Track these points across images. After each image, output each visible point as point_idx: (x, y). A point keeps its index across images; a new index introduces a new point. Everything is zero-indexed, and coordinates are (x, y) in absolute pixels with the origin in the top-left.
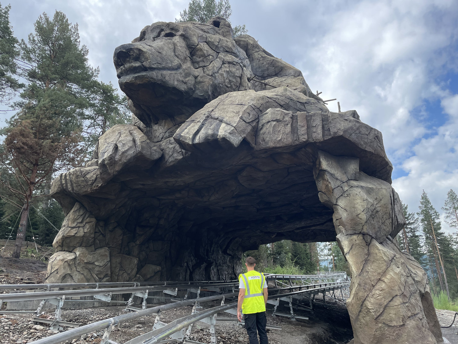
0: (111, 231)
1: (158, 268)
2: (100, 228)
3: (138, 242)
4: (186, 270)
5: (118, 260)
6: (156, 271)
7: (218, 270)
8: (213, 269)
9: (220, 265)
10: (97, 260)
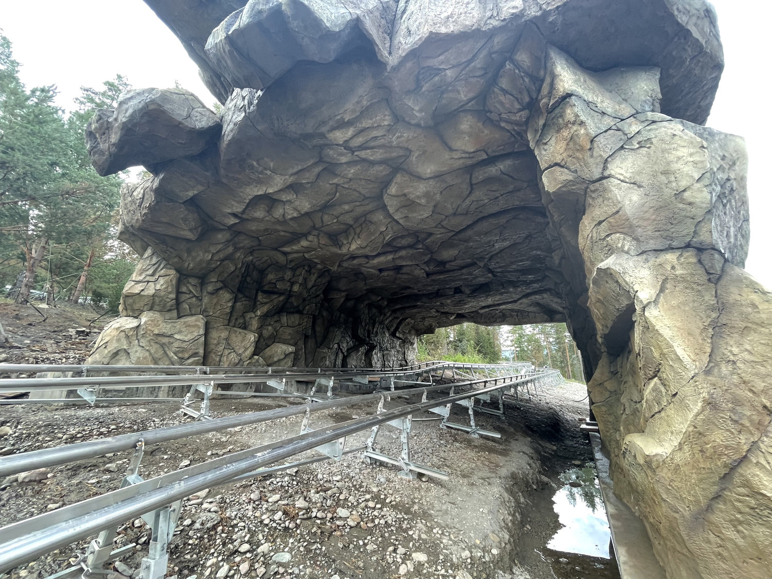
0: (212, 294)
1: (291, 349)
2: (191, 288)
3: (259, 313)
4: (337, 353)
5: (224, 334)
6: (287, 352)
7: (383, 356)
8: (375, 354)
9: (387, 350)
10: (180, 332)
